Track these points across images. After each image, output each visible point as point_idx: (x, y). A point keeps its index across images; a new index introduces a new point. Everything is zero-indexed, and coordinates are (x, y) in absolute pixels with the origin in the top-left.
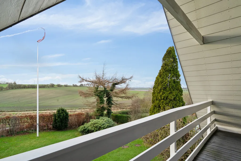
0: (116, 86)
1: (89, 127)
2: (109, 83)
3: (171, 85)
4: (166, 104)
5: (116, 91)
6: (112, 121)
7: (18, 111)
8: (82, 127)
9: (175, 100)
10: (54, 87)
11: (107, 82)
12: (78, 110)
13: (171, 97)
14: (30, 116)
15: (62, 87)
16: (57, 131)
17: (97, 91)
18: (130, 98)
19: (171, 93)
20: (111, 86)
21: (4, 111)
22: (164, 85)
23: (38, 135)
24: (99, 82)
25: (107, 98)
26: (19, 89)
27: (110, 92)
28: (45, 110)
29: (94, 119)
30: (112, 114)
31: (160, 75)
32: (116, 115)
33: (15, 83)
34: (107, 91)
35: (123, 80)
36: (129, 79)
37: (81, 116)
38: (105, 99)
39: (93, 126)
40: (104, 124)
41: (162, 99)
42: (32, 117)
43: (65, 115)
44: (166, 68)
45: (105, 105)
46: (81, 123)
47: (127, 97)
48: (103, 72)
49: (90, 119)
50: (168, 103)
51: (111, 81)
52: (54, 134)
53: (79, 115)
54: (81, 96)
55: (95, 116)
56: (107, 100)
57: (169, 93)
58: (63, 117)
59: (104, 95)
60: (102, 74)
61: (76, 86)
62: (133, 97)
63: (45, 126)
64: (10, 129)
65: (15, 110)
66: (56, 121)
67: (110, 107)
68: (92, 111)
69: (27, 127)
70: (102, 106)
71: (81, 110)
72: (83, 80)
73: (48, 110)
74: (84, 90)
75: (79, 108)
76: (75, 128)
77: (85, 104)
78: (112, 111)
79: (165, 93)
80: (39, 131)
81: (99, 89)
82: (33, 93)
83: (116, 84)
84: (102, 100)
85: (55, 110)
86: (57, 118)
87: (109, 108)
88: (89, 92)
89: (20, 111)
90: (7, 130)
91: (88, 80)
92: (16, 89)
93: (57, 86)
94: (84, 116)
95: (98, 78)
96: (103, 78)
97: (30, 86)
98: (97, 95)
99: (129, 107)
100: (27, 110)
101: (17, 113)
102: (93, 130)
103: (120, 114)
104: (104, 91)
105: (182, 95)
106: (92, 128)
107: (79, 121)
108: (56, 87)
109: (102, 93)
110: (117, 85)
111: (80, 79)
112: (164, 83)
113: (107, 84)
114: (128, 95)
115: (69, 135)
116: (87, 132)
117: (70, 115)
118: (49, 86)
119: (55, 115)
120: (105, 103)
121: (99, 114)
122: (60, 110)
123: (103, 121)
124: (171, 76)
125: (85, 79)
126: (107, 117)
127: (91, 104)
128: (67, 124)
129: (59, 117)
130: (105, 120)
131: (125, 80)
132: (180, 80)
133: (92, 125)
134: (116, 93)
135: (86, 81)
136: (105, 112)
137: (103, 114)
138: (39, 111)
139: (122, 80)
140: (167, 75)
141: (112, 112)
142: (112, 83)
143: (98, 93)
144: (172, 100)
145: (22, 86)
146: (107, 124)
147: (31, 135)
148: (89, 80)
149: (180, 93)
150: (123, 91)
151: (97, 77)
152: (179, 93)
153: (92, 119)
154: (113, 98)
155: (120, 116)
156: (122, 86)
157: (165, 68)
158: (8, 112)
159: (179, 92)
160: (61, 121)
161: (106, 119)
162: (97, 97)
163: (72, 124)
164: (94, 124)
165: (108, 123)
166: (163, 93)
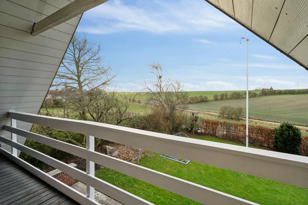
7: (265, 120)
21: (251, 118)
26: (273, 95)
33: (271, 89)
58: (288, 136)
64: (226, 134)
65: (262, 119)
66: (277, 140)
82: (289, 101)
86: (277, 136)
89: (267, 121)
92: (269, 95)
97: (287, 92)
100: (276, 121)
101: (263, 122)
119: (276, 131)
145: (277, 92)
158: (255, 119)
160: (285, 143)
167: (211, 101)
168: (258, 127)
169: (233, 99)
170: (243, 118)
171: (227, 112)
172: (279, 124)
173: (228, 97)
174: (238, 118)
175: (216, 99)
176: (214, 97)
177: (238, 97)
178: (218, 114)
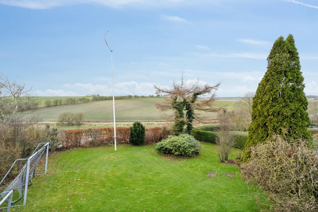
0: (198, 96)
1: (167, 145)
2: (190, 92)
3: (286, 95)
4: (277, 123)
5: (198, 102)
6: (194, 139)
7: (101, 122)
8: (159, 143)
9: (293, 116)
11: (187, 91)
12: (155, 123)
13: (287, 112)
14: (109, 129)
15: (139, 98)
16: (134, 145)
17: (175, 103)
18: (215, 111)
19: (286, 106)
20: (191, 96)
21: (90, 122)
22: (274, 94)
23: (116, 149)
24: (178, 92)
25: (187, 111)
26: (102, 101)
27: (190, 103)
28: (123, 122)
29: (173, 135)
30: (193, 129)
31: (267, 79)
32: (198, 131)
33: (98, 95)
34: (187, 102)
35: (207, 88)
36: (215, 88)
37: (158, 131)
38: (185, 112)
39: (172, 145)
40: (185, 143)
41: (269, 115)
42: (111, 130)
43: (141, 129)
44: (277, 68)
45: (185, 119)
46: (158, 139)
47: (211, 110)
48: (182, 80)
49: (167, 134)
50: (281, 121)
51: (192, 91)
52: (131, 149)
53: (156, 130)
54: (157, 108)
55: (174, 131)
56: (188, 113)
57: (283, 106)
58: (139, 131)
59: (184, 108)
60: (181, 83)
61: (152, 97)
62: (221, 110)
63: (122, 139)
64: (93, 141)
65: (99, 121)
66: (133, 135)
67: (191, 121)
68: (170, 125)
69: (106, 140)
70: (181, 120)
71: (158, 122)
72: (160, 90)
73: (127, 122)
74: (161, 101)
75: (156, 120)
76: (151, 144)
77: (162, 117)
78: (193, 126)
79: (275, 106)
80: (117, 145)
81: (177, 100)
83: (198, 94)
84: (181, 113)
85: (132, 122)
86: (133, 132)
87: (190, 123)
88: (167, 104)
89: (103, 122)
90: (90, 141)
91: (164, 90)
92: (99, 100)
94: (161, 131)
95: (177, 88)
96: (182, 87)
98: (176, 108)
99: (213, 121)
100: (109, 121)
101: (100, 124)
102: (171, 148)
103: (203, 130)
104: (183, 102)
105: (307, 109)
106: (170, 146)
107: (156, 137)
108: (133, 98)
109: (181, 105)
110: (200, 95)
111: (156, 89)
112: (274, 90)
113: (187, 94)
114: (214, 107)
115: (146, 152)
116: (165, 150)
117: (147, 130)
118: (127, 97)
119: (131, 129)
120: (185, 117)
121: (178, 129)
122: (136, 124)
123: (183, 138)
124: (285, 79)
125: (161, 89)
126: (188, 134)
127: (169, 118)
128: (143, 139)
129: (135, 130)
130: (185, 138)
131: (210, 89)
132: (304, 86)
133: (170, 143)
134: (198, 104)
135: (163, 91)
136: (185, 127)
137: (182, 129)
138: (116, 122)
139: (205, 89)
140: (280, 78)
141: (193, 128)
142: (193, 93)
143: (177, 105)
144: (288, 117)
145: (104, 98)
146: (188, 144)
147: (110, 149)
148: (166, 91)
149: (304, 106)
150: (207, 103)
151: (175, 88)
152: (302, 107)
153: (170, 134)
154: (194, 111)
155: (203, 133)
156: (206, 96)
157: (275, 69)
158: (93, 122)
159: (301, 105)
160: (138, 136)
161: (187, 136)
162: (175, 110)
163: (148, 140)
164: (173, 142)
165: (189, 142)
166: (271, 106)
167: (42, 108)
168: (118, 128)
169: (68, 105)
170: (84, 123)
171: (67, 119)
172: (132, 123)
173: (63, 103)
174: (79, 123)
175: (49, 106)
176: (46, 104)
177: (73, 103)
178: (56, 122)
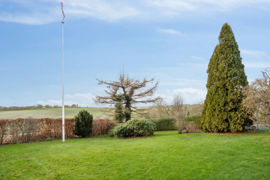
10: (42, 108)
14: (47, 119)
23: (64, 140)
36: (150, 81)
46: (105, 130)
56: (127, 106)
61: (67, 107)
93: (46, 108)
107: (103, 127)
108: (44, 108)
119: (77, 118)
127: (109, 111)
163: (94, 132)
